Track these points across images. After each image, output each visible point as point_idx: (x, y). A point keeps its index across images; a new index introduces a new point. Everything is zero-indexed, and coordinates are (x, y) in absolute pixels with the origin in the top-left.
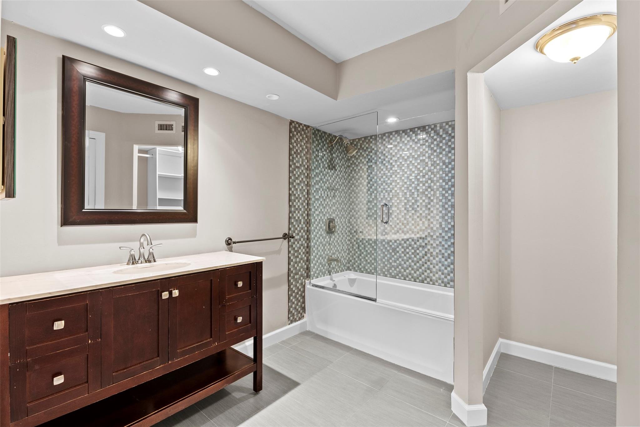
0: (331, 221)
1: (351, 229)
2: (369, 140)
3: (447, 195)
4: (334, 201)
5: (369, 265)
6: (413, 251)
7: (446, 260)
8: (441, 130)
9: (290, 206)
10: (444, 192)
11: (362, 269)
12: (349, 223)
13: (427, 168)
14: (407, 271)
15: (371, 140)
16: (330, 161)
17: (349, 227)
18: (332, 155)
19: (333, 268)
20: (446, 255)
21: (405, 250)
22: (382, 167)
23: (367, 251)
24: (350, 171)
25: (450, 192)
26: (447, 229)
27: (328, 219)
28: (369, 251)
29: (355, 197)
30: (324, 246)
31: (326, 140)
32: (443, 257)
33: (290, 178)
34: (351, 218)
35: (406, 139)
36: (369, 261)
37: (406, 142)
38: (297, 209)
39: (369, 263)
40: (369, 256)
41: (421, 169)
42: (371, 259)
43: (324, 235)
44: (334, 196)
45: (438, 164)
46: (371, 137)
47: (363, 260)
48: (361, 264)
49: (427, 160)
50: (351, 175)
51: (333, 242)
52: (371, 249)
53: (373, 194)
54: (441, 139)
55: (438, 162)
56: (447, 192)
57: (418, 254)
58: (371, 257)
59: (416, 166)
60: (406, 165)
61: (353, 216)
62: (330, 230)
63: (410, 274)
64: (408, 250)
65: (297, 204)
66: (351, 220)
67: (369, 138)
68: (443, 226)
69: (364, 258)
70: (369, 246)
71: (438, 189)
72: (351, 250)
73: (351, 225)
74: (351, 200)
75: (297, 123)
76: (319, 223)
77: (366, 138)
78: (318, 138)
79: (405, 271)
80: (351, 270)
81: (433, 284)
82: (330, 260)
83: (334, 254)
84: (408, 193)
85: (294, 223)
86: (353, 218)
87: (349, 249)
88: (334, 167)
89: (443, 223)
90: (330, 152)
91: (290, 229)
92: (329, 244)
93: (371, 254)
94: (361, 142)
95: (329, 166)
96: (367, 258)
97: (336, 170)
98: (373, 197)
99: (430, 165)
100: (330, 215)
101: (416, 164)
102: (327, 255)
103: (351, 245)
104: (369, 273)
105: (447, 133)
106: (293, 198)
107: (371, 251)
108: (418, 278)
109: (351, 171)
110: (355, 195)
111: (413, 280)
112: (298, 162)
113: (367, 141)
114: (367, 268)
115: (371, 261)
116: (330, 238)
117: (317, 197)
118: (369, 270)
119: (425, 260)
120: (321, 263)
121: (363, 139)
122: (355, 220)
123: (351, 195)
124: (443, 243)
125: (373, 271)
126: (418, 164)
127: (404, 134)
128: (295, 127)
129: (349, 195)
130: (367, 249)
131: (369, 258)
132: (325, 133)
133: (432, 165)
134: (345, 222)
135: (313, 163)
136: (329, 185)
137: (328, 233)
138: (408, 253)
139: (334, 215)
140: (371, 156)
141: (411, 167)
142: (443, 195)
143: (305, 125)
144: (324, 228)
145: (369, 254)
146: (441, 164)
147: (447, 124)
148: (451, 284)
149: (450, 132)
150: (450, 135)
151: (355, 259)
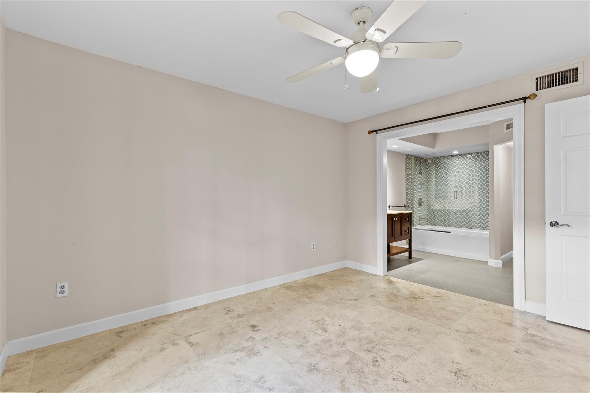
0: (421, 199)
1: (429, 204)
2: (440, 159)
3: (484, 186)
4: (421, 190)
5: (440, 222)
6: (466, 213)
7: (484, 217)
8: (481, 156)
9: (406, 193)
10: (482, 185)
11: (436, 224)
12: (428, 201)
13: (473, 173)
14: (463, 223)
15: (441, 159)
16: (420, 170)
17: (428, 203)
18: (420, 167)
19: (421, 223)
20: (484, 214)
21: (461, 213)
22: (447, 173)
23: (439, 215)
24: (428, 174)
25: (486, 185)
26: (484, 202)
27: (419, 199)
28: (440, 215)
29: (431, 188)
30: (418, 211)
31: (418, 160)
33: (406, 180)
34: (429, 198)
35: (461, 159)
36: (440, 220)
37: (461, 160)
38: (408, 194)
39: (440, 221)
40: (440, 217)
41: (470, 174)
42: (441, 219)
43: (418, 206)
44: (422, 187)
45: (479, 172)
46: (441, 157)
47: (436, 219)
48: (435, 222)
49: (473, 170)
50: (429, 176)
51: (421, 210)
52: (441, 214)
53: (442, 186)
54: (481, 160)
55: (479, 171)
56: (484, 185)
57: (469, 215)
58: (441, 217)
59: (467, 173)
60: (461, 172)
61: (430, 197)
62: (420, 205)
63: (464, 225)
64: (463, 213)
65: (408, 191)
66: (429, 199)
67: (440, 158)
68: (482, 201)
69: (437, 218)
70: (440, 212)
71: (479, 184)
72: (429, 214)
73: (429, 202)
74: (429, 189)
75: (408, 155)
76: (416, 200)
77: (438, 158)
78: (415, 160)
79: (461, 223)
80: (429, 225)
81: (477, 229)
82: (420, 219)
83: (421, 216)
85: (408, 200)
86: (430, 198)
87: (428, 214)
88: (421, 173)
89: (482, 200)
90: (420, 166)
91: (406, 203)
92: (420, 211)
93: (441, 216)
94: (435, 160)
95: (419, 173)
96: (439, 218)
97: (422, 174)
98: (442, 187)
99: (475, 172)
100: (420, 197)
101: (467, 171)
102: (419, 216)
103: (429, 212)
104: (440, 226)
105: (484, 157)
106: (407, 189)
107: (441, 215)
108: (469, 227)
109: (429, 174)
110: (431, 187)
111: (466, 227)
112: (408, 172)
113: (438, 159)
114: (439, 223)
115: (441, 220)
116: (420, 207)
117: (415, 188)
118: (440, 224)
119: (473, 218)
120: (417, 220)
121: (436, 158)
122: (431, 199)
123: (429, 187)
124: (482, 209)
125: (443, 225)
126: (468, 171)
127: (460, 157)
128: (408, 157)
129: (428, 187)
130: (439, 214)
131: (440, 218)
132: (418, 157)
133: (476, 172)
134: (426, 200)
135: (414, 172)
136: (420, 182)
138: (463, 215)
139: (421, 197)
140: (441, 167)
141: (464, 173)
142: (482, 186)
143: (411, 155)
144: (418, 203)
145: (440, 216)
146: (481, 172)
147: (484, 152)
148: (487, 228)
149: (485, 157)
150: (486, 158)
151: (431, 219)
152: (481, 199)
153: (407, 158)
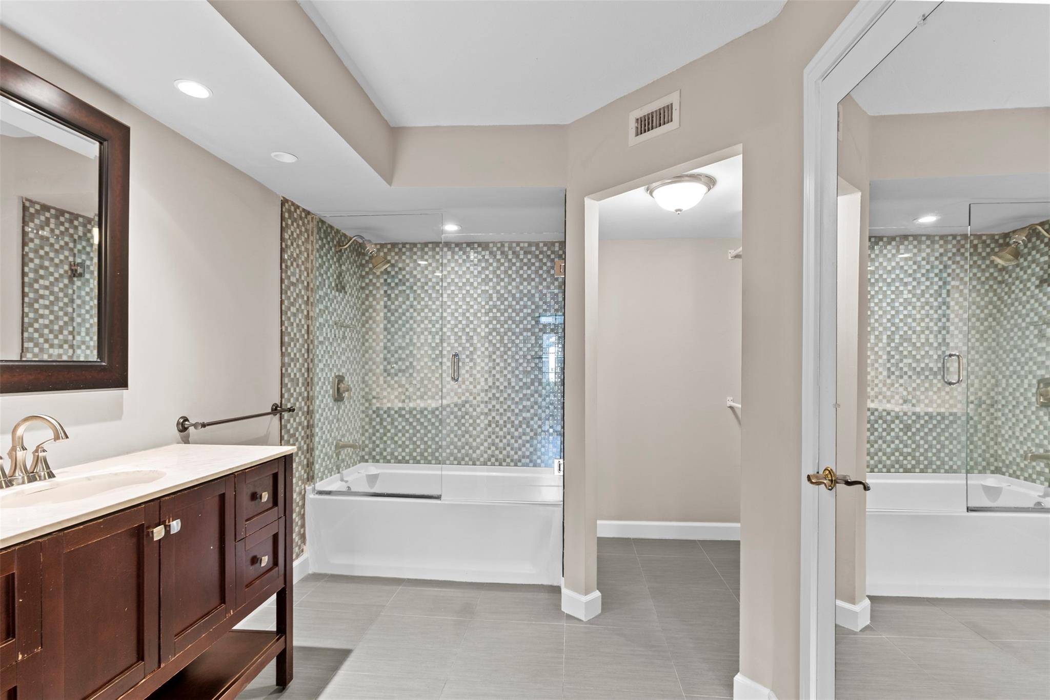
0: (340, 379)
1: (367, 393)
2: (400, 250)
3: (517, 341)
4: (343, 346)
5: (400, 450)
6: (471, 421)
7: (517, 430)
8: (510, 252)
9: (282, 354)
10: (514, 338)
11: (389, 457)
12: (363, 382)
13: (491, 303)
14: (463, 451)
15: (404, 250)
16: (338, 277)
17: (363, 389)
18: (340, 266)
19: (343, 461)
20: (517, 422)
21: (459, 421)
22: (422, 295)
23: (396, 427)
24: (364, 296)
25: (521, 338)
26: (517, 388)
27: (336, 377)
28: (400, 427)
29: (374, 340)
30: (331, 423)
31: (332, 240)
32: (513, 426)
33: (282, 302)
34: (367, 374)
35: (460, 257)
36: (400, 443)
37: (460, 261)
38: (292, 360)
39: (400, 446)
40: (400, 435)
41: (483, 303)
42: (404, 439)
43: (331, 405)
44: (344, 338)
45: (506, 299)
46: (404, 245)
47: (389, 442)
48: (385, 450)
49: (491, 292)
50: (367, 303)
51: (342, 416)
52: (404, 424)
53: (407, 337)
54: (511, 264)
55: (506, 296)
56: (517, 338)
57: (479, 425)
58: (404, 435)
59: (476, 299)
60: (460, 296)
61: (370, 370)
62: (339, 397)
63: (467, 455)
64: (463, 421)
65: (292, 350)
66: (367, 378)
67: (400, 246)
68: (513, 384)
69: (392, 439)
70: (400, 419)
71: (506, 334)
72: (367, 427)
73: (367, 386)
74: (367, 344)
75: (293, 204)
76: (324, 383)
77: (394, 245)
78: (322, 236)
79: (459, 452)
80: (367, 461)
81: (499, 465)
82: (339, 447)
83: (343, 436)
84: (464, 337)
85: (289, 386)
86: (370, 374)
87: (363, 427)
88: (344, 288)
89: (513, 380)
90: (338, 261)
91: (282, 396)
92: (338, 420)
93: (404, 431)
94: (386, 250)
95: (337, 285)
96: (396, 438)
97: (346, 293)
98: (408, 341)
99: (495, 299)
100: (339, 370)
101: (475, 296)
102: (335, 438)
103: (367, 419)
104: (400, 462)
105: (518, 257)
106: (286, 339)
107: (404, 427)
108: (478, 460)
109: (367, 295)
110: (374, 337)
111: (471, 463)
112: (294, 274)
113: (397, 250)
114: (396, 454)
115: (404, 442)
116: (339, 408)
117: (321, 339)
118: (400, 458)
119: (489, 432)
120: (326, 454)
121: (389, 246)
122: (374, 378)
123: (367, 337)
124: (513, 407)
125: (407, 458)
126: (479, 295)
127: (457, 249)
128: (289, 211)
129: (363, 337)
130: (396, 424)
131: (400, 438)
132: (332, 227)
133: (498, 299)
134: (358, 381)
135: (316, 277)
136: (337, 319)
137: (336, 400)
138: (464, 425)
139: (343, 370)
140: (404, 276)
141: (468, 299)
142: (513, 342)
143: (304, 210)
144: (331, 392)
145: (400, 431)
146: (510, 299)
147: (518, 244)
148: (523, 461)
149: (521, 257)
150: (522, 260)
151: (374, 442)
152: (509, 379)
153: (287, 215)
